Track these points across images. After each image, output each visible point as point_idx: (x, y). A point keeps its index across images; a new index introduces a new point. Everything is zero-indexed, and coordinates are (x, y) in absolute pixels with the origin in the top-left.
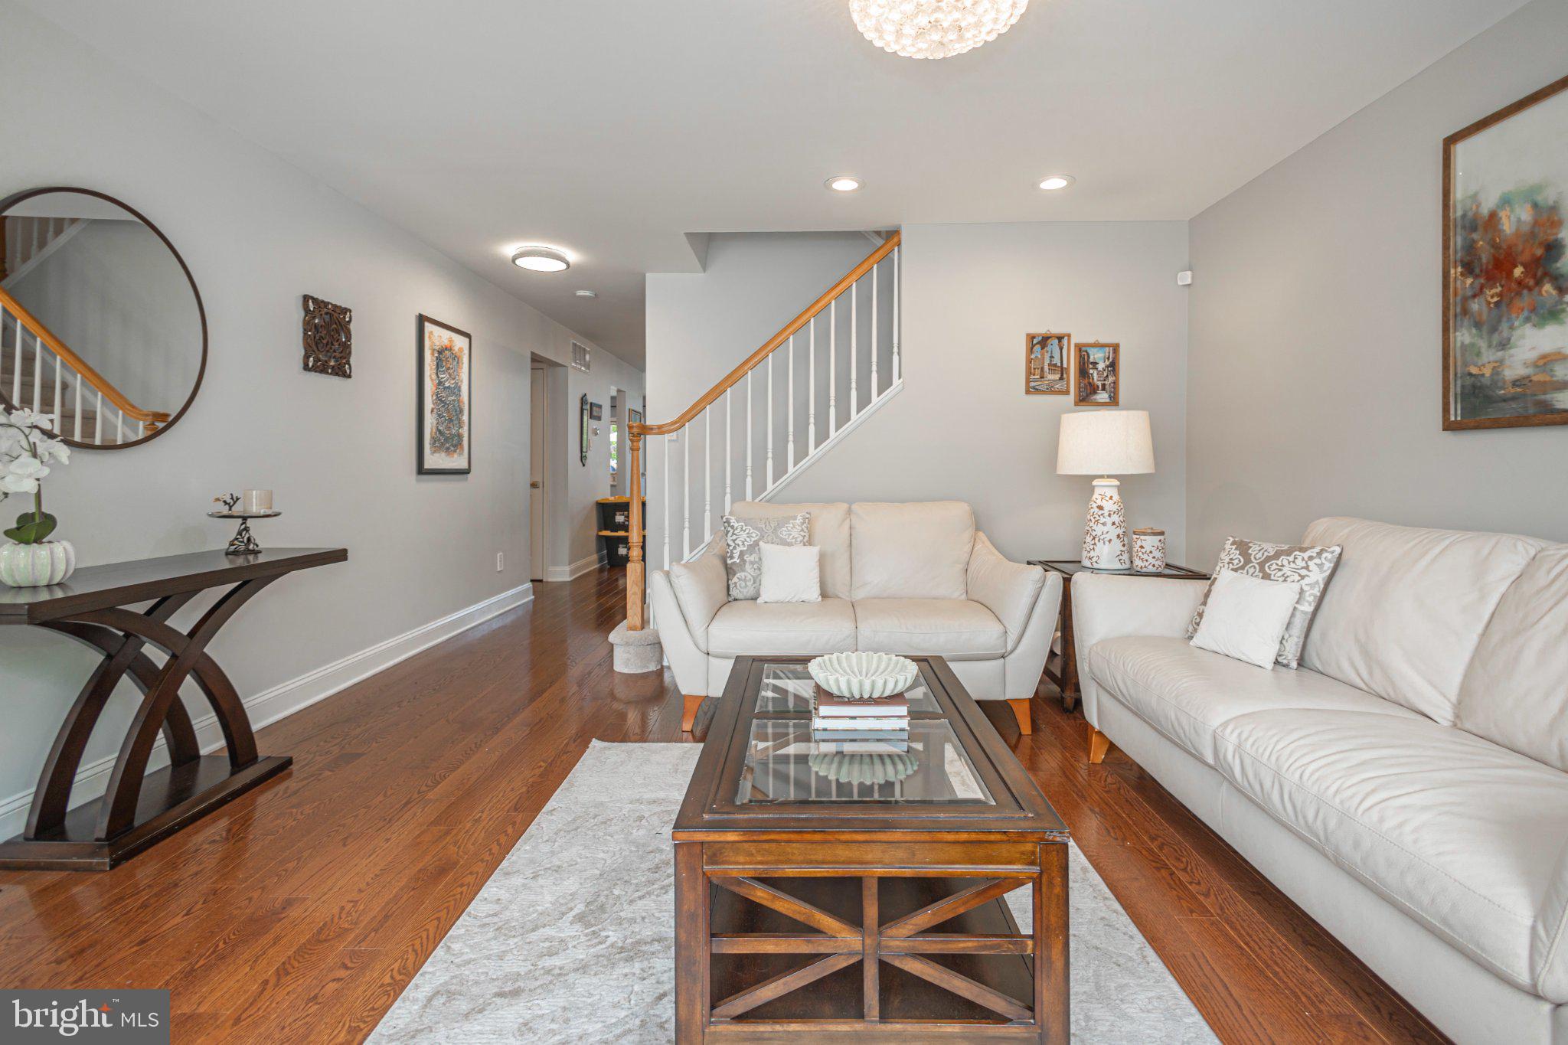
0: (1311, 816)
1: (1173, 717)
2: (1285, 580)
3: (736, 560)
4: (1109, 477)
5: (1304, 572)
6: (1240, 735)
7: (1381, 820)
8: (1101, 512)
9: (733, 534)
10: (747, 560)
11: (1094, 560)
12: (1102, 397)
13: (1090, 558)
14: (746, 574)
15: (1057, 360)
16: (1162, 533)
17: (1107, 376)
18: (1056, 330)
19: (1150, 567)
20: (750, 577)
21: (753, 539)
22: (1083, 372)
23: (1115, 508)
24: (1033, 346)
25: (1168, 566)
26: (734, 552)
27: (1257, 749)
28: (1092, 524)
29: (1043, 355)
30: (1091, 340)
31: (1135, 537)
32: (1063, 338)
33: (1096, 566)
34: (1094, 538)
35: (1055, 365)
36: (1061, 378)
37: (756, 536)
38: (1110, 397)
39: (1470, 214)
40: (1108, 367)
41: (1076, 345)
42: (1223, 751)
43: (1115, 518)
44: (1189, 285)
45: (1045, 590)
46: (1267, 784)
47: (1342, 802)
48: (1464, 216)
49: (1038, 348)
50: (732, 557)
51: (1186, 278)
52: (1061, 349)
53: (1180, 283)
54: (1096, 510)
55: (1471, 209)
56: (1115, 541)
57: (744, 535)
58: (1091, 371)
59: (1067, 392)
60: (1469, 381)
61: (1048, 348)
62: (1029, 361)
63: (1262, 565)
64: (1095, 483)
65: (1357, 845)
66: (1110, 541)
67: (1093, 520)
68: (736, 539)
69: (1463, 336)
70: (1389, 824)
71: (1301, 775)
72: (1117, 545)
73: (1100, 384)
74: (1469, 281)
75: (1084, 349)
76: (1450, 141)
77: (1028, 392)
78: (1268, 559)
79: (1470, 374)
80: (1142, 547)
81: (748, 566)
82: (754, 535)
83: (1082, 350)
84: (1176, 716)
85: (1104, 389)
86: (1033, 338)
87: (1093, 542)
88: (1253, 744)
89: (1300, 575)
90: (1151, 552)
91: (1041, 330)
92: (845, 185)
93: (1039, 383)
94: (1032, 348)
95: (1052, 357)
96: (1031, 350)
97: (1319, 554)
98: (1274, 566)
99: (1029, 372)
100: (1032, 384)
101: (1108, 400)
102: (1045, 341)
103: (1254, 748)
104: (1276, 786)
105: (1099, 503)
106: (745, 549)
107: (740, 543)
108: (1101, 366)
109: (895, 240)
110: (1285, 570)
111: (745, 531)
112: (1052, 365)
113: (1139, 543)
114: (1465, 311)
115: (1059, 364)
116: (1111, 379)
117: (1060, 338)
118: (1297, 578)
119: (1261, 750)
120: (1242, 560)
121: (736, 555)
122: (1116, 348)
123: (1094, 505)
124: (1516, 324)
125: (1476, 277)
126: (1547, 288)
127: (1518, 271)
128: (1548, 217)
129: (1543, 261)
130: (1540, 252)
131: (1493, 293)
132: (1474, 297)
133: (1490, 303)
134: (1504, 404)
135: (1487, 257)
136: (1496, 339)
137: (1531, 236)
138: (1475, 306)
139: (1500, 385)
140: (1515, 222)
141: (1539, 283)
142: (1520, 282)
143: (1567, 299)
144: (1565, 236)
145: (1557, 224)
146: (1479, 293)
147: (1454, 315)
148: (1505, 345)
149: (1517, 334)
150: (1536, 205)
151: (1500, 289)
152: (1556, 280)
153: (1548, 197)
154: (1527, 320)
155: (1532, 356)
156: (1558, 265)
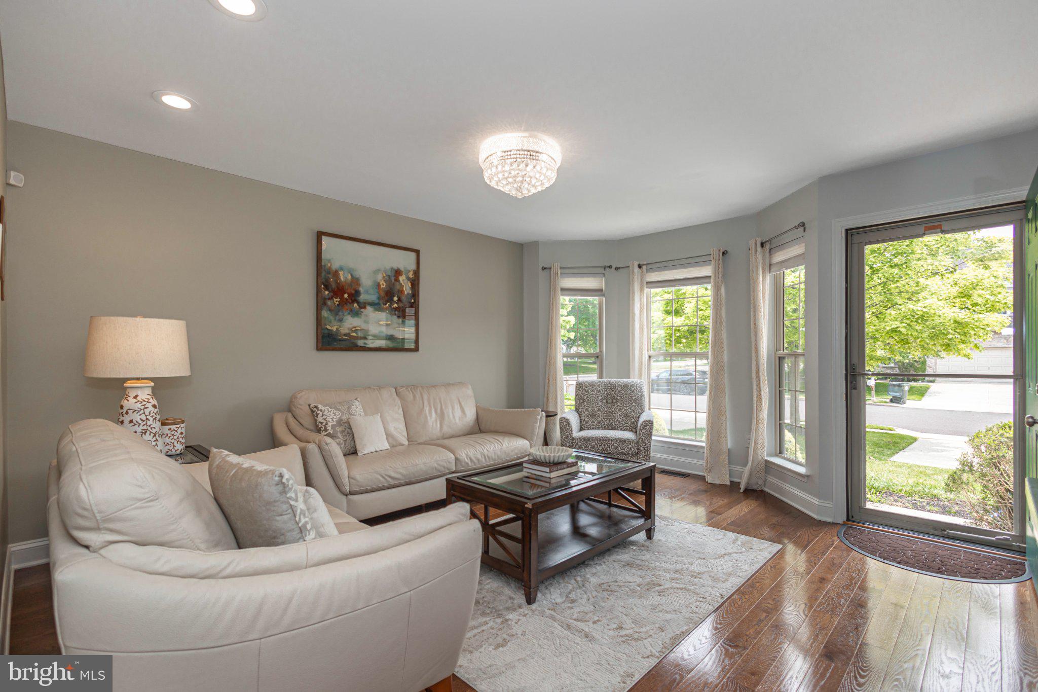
16: (183, 422)
39: (327, 267)
48: (325, 266)
55: (328, 265)
60: (326, 332)
69: (325, 313)
74: (327, 292)
76: (320, 234)
79: (327, 329)
114: (325, 304)
124: (345, 314)
125: (330, 292)
126: (355, 305)
127: (346, 296)
128: (356, 281)
129: (354, 296)
130: (353, 292)
131: (336, 301)
132: (329, 299)
133: (335, 303)
134: (341, 342)
135: (334, 286)
136: (337, 318)
137: (350, 285)
138: (329, 303)
139: (339, 334)
140: (343, 277)
141: (353, 302)
142: (346, 299)
143: (362, 310)
144: (361, 290)
145: (359, 285)
146: (331, 298)
147: (321, 304)
148: (341, 320)
149: (345, 318)
150: (352, 275)
151: (339, 300)
152: (358, 303)
153: (356, 274)
154: (349, 314)
155: (351, 326)
156: (359, 298)
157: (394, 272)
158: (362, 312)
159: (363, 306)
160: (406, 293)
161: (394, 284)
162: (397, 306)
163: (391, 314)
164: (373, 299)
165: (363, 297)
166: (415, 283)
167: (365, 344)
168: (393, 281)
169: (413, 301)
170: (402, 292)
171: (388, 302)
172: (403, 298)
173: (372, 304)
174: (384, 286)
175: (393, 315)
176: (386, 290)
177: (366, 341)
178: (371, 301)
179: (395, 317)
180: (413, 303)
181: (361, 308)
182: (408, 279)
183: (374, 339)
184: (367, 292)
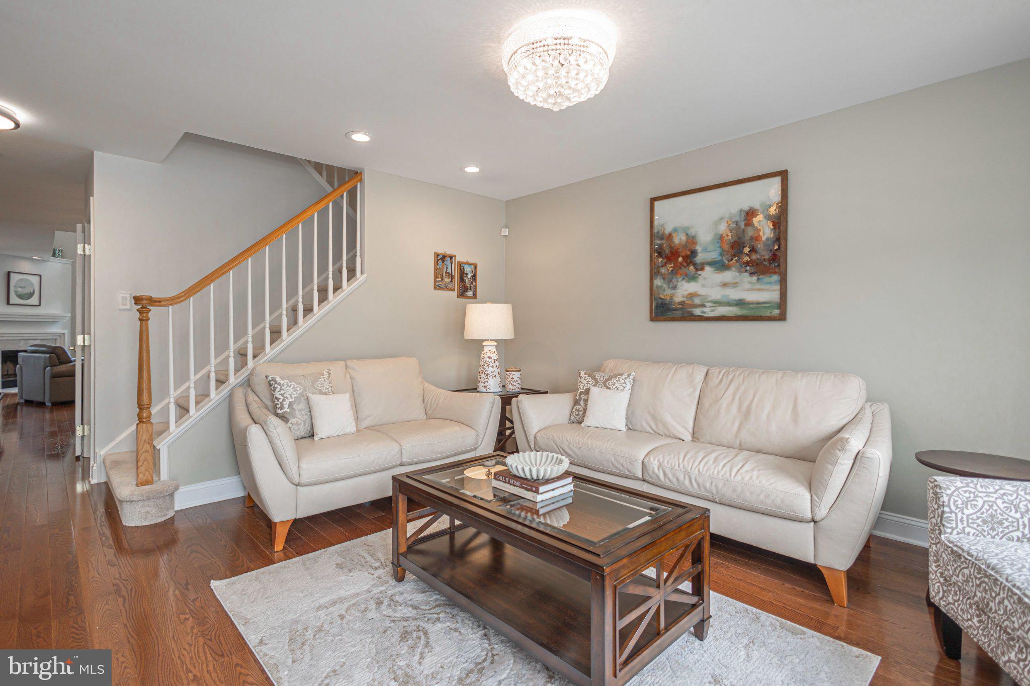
0: (708, 485)
1: (613, 460)
2: (617, 390)
3: (286, 409)
4: (491, 340)
5: (624, 385)
6: (658, 460)
7: (743, 479)
8: (490, 360)
9: (281, 389)
10: (296, 408)
11: (488, 387)
12: (470, 293)
13: (485, 387)
14: (297, 419)
15: (449, 270)
16: (520, 371)
17: (472, 282)
18: (449, 252)
19: (517, 389)
20: (300, 421)
21: (298, 392)
22: (462, 279)
23: (496, 357)
24: (438, 260)
25: (522, 389)
26: (284, 403)
27: (671, 464)
28: (485, 367)
29: (443, 266)
30: (465, 261)
31: (508, 373)
32: (452, 257)
33: (489, 391)
34: (487, 375)
35: (448, 273)
36: (451, 281)
37: (300, 390)
38: (473, 294)
39: (661, 232)
40: (472, 276)
41: (458, 262)
42: (651, 469)
43: (497, 363)
44: (506, 236)
45: (494, 407)
46: (681, 478)
47: (722, 476)
48: (658, 232)
49: (440, 262)
50: (282, 408)
51: (505, 232)
52: (452, 264)
53: (503, 234)
54: (488, 359)
55: (661, 230)
56: (498, 376)
57: (290, 390)
58: (465, 278)
59: (454, 290)
60: (660, 301)
61: (445, 263)
62: (436, 269)
63: (604, 383)
64: (484, 343)
65: (734, 490)
66: (495, 376)
67: (486, 365)
68: (284, 394)
69: (658, 282)
70: (747, 478)
71: (699, 471)
72: (498, 378)
73: (469, 286)
74: (660, 260)
75: (462, 265)
76: (653, 200)
77: (435, 288)
78: (607, 380)
79: (661, 298)
80: (513, 378)
81: (297, 413)
82: (298, 389)
83: (461, 265)
84: (615, 459)
85: (470, 289)
86: (438, 255)
87: (486, 377)
88: (668, 462)
89: (623, 387)
90: (517, 381)
91: (441, 251)
92: (360, 137)
93: (441, 283)
94: (437, 262)
95: (447, 268)
96: (437, 263)
97: (629, 376)
98: (611, 384)
99: (436, 277)
100: (438, 284)
101: (472, 296)
102: (444, 258)
103: (670, 464)
104: (687, 477)
105: (489, 355)
106: (293, 400)
107: (289, 396)
108: (469, 276)
109: (359, 178)
110: (616, 385)
111: (290, 386)
112: (447, 273)
113: (511, 376)
114: (659, 272)
115: (450, 273)
116: (474, 284)
117: (451, 257)
118: (622, 388)
119: (673, 465)
120: (594, 381)
121: (286, 406)
122: (476, 266)
123: (486, 356)
124: (679, 280)
125: (663, 258)
126: (692, 268)
127: (680, 259)
128: (692, 240)
129: (690, 257)
130: (689, 253)
131: (670, 266)
132: (663, 266)
133: (669, 270)
134: (674, 312)
135: (667, 251)
136: (671, 285)
137: (685, 246)
138: (663, 270)
139: (673, 303)
140: (679, 239)
141: (688, 265)
142: (681, 264)
143: (699, 273)
144: (699, 248)
145: (695, 243)
146: (664, 265)
147: (654, 273)
148: (675, 288)
149: (679, 284)
150: (687, 234)
151: (673, 265)
152: (695, 265)
153: (692, 232)
154: (683, 279)
155: (686, 293)
156: (696, 259)
157: (743, 214)
158: (700, 275)
159: (700, 267)
160: (764, 238)
161: (744, 231)
162: (749, 260)
163: (740, 272)
164: (714, 257)
165: (700, 258)
166: (780, 222)
167: (703, 312)
168: (743, 227)
169: (776, 247)
170: (757, 238)
171: (734, 256)
172: (760, 246)
173: (712, 264)
174: (730, 237)
175: (742, 272)
176: (732, 241)
177: (705, 309)
178: (710, 260)
179: (747, 274)
180: (776, 250)
181: (697, 270)
182: (768, 217)
183: (715, 306)
184: (705, 250)
